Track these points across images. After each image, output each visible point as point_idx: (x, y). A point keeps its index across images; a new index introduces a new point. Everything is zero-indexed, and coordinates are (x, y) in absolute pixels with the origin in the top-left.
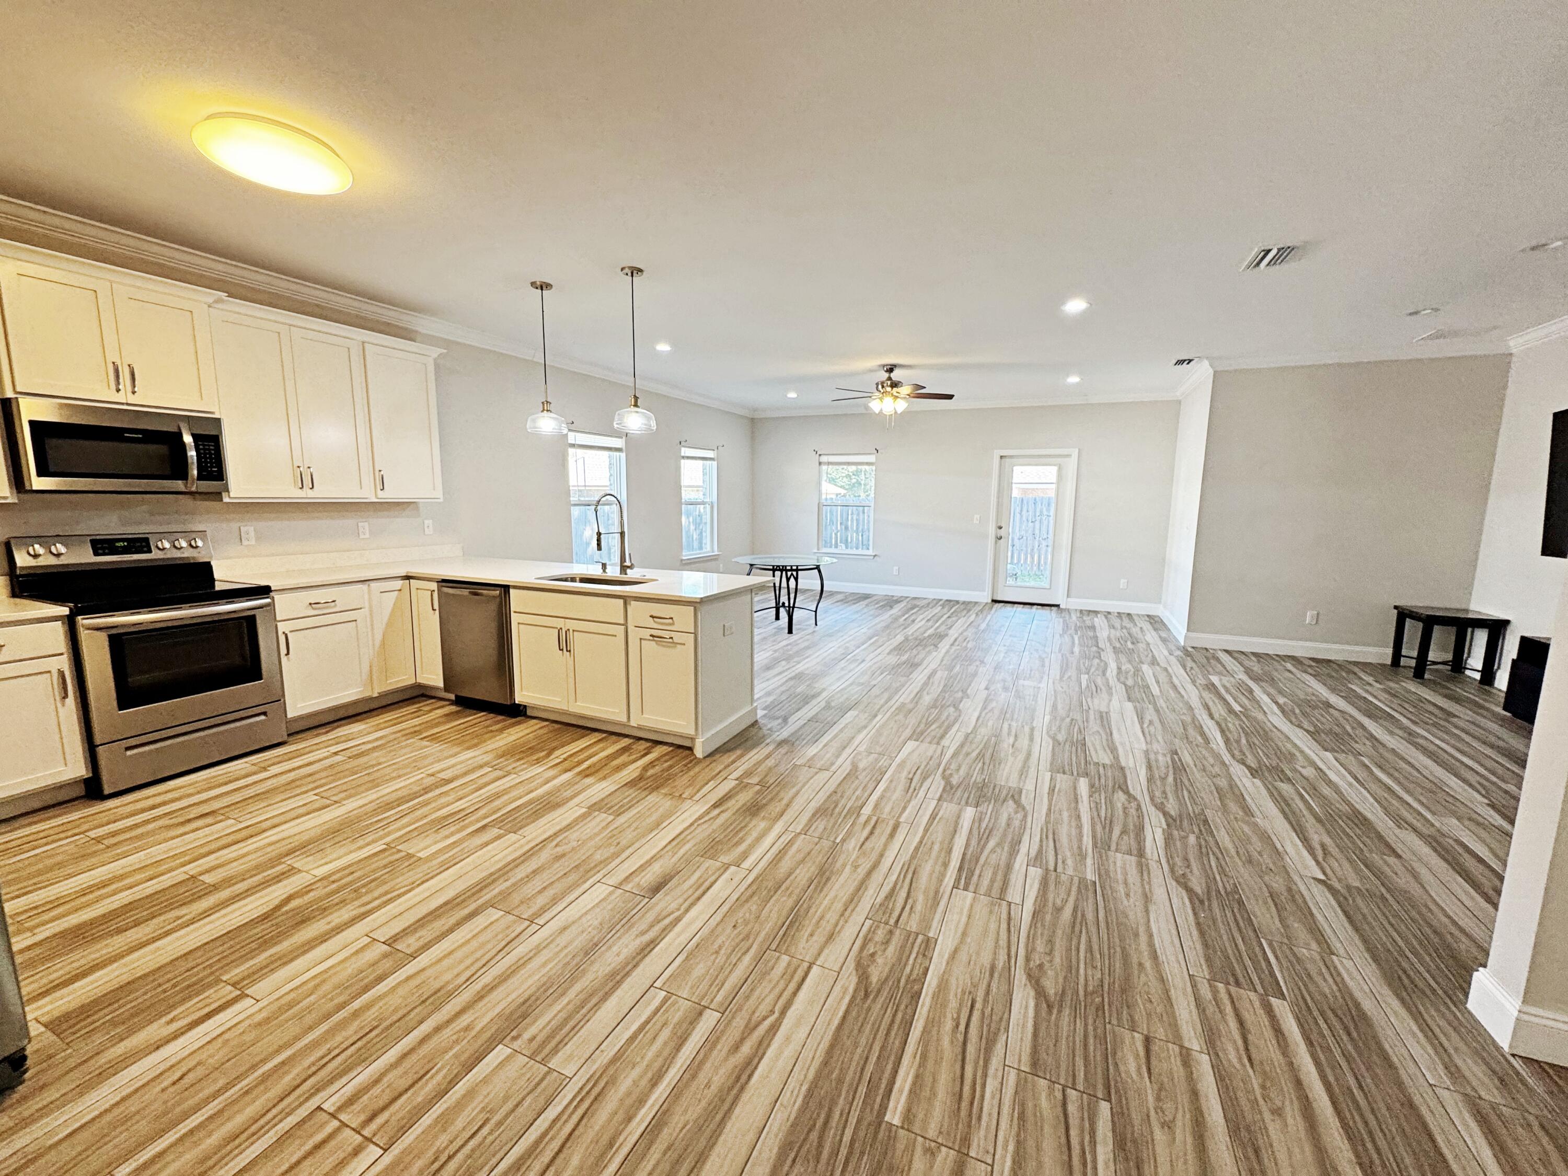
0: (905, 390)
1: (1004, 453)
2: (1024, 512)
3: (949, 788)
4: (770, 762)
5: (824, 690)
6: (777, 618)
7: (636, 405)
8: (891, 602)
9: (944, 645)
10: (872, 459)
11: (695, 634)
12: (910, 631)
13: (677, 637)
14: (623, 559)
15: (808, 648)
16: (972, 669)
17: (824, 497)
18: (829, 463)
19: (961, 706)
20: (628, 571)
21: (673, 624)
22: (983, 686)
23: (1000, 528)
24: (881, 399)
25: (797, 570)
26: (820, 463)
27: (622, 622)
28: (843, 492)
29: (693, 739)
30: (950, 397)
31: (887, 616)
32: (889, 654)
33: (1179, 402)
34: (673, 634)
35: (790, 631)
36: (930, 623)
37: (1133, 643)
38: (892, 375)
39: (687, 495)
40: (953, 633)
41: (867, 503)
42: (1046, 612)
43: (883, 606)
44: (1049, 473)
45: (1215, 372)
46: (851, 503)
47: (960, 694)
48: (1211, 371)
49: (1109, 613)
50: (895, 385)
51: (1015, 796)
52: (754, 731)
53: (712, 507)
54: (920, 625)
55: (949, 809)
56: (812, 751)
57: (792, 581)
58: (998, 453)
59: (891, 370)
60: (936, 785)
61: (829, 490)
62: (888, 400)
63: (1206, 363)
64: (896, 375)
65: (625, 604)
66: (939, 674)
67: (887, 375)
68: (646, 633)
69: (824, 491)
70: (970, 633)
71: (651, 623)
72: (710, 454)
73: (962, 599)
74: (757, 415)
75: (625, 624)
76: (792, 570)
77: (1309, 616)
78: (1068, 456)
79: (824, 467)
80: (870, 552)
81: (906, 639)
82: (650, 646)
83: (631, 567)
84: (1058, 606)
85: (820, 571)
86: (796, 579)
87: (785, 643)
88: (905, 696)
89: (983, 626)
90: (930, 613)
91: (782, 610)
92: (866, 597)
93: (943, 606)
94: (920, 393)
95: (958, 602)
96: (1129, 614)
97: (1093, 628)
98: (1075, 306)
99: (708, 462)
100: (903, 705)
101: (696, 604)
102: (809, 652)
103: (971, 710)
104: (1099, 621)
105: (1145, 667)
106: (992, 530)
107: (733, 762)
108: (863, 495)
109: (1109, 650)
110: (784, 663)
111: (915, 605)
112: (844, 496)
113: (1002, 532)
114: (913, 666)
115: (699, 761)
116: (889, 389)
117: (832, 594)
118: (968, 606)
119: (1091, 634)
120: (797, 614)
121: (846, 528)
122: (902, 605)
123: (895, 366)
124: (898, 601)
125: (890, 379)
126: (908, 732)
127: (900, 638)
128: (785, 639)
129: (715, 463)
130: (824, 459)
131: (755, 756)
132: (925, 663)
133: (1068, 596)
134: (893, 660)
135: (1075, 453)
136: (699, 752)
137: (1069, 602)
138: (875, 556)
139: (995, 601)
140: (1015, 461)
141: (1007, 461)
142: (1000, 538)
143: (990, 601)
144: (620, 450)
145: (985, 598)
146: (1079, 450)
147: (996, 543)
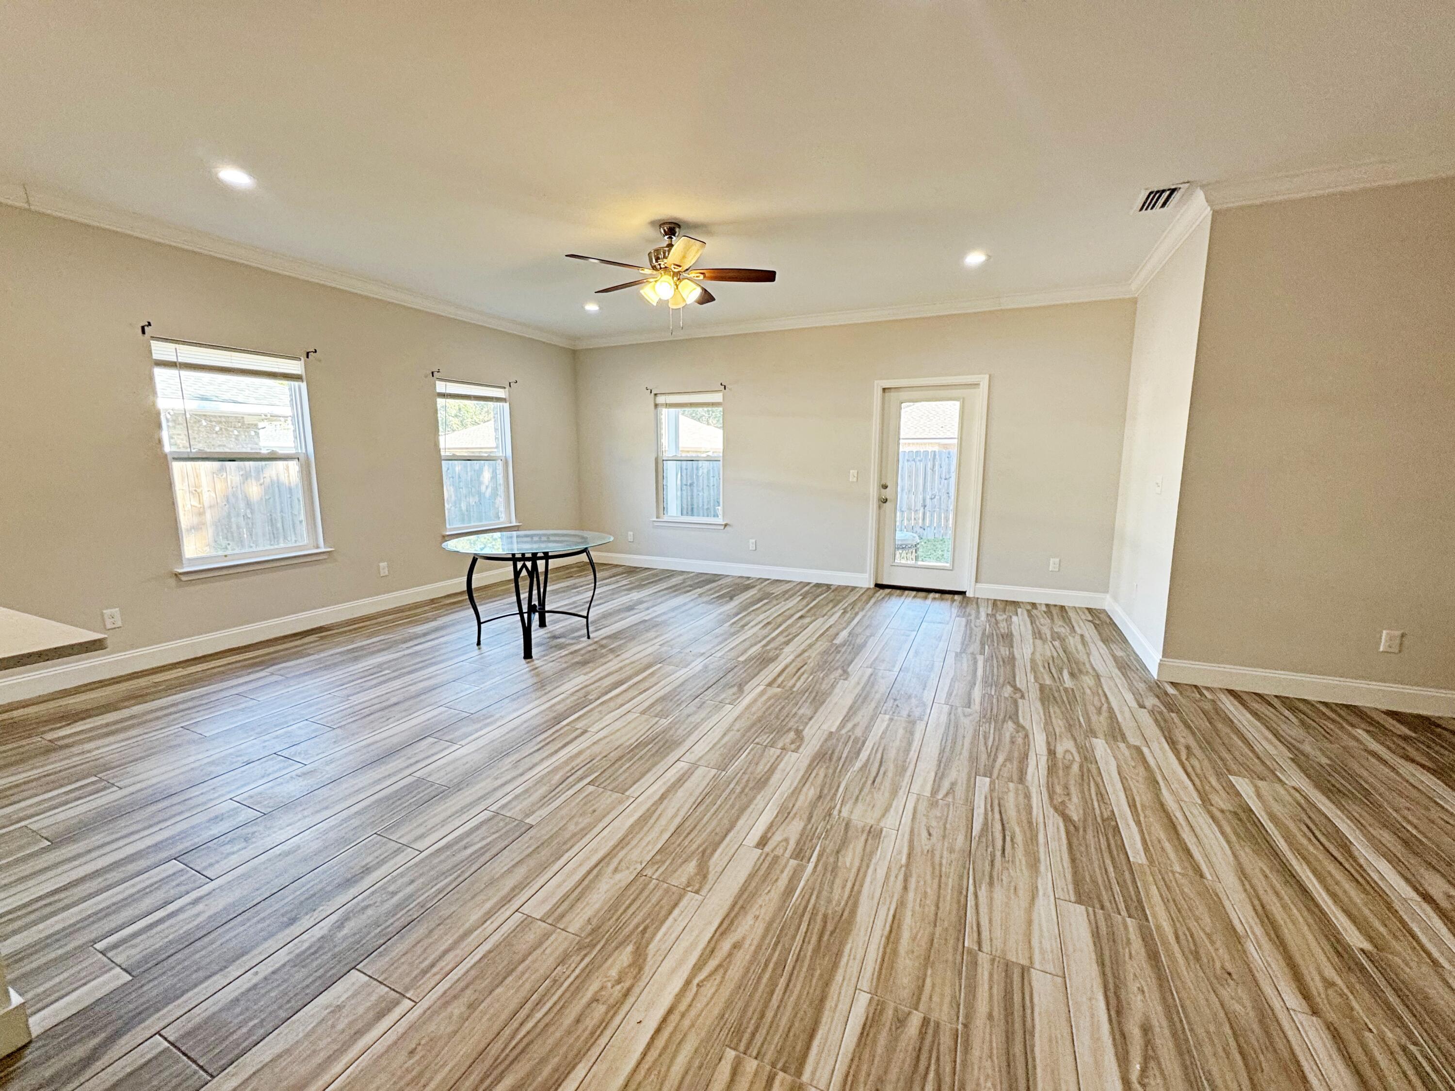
1: (887, 384)
2: (937, 468)
8: (742, 585)
10: (718, 397)
18: (669, 406)
23: (885, 487)
26: (656, 406)
30: (769, 276)
33: (1134, 301)
35: (527, 655)
37: (1072, 675)
44: (949, 411)
45: (1216, 214)
48: (1208, 212)
49: (1034, 605)
53: (506, 462)
58: (878, 385)
59: (672, 229)
63: (1199, 197)
67: (667, 240)
72: (496, 393)
73: (834, 583)
74: (581, 345)
77: (1385, 639)
78: (976, 385)
79: (661, 410)
80: (720, 520)
84: (963, 593)
92: (711, 580)
95: (832, 587)
96: (1062, 608)
97: (1008, 638)
99: (492, 404)
104: (1020, 623)
105: (1100, 747)
106: (873, 491)
109: (1034, 694)
111: (773, 591)
113: (887, 493)
118: (843, 591)
119: (1004, 651)
123: (678, 225)
129: (506, 406)
130: (661, 400)
133: (977, 581)
135: (984, 380)
137: (979, 585)
138: (726, 525)
139: (879, 586)
140: (903, 395)
141: (893, 395)
142: (885, 501)
143: (872, 586)
144: (297, 378)
145: (866, 581)
146: (990, 376)
147: (880, 507)
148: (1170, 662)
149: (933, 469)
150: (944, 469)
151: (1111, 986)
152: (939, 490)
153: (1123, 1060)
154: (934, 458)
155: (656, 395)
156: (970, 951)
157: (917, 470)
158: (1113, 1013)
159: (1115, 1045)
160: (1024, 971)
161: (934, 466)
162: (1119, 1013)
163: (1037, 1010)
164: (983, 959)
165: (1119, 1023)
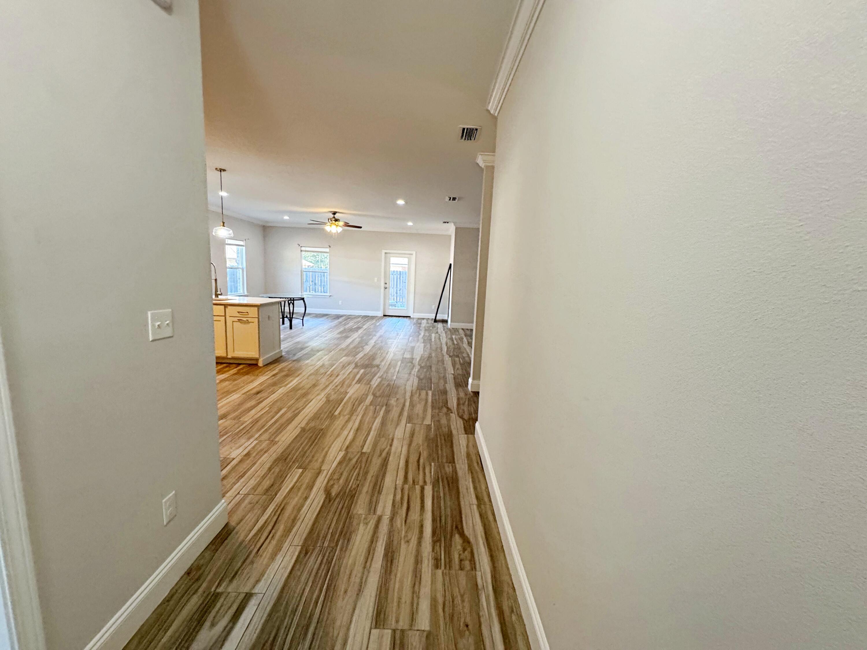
0: (341, 223)
1: (386, 251)
2: (401, 278)
3: (356, 366)
4: (291, 365)
5: (309, 346)
6: (283, 323)
7: (224, 226)
8: (338, 317)
9: (360, 331)
10: (327, 250)
11: (258, 318)
12: (347, 327)
13: (250, 320)
14: (216, 291)
15: (301, 333)
16: (371, 337)
17: (304, 267)
18: (306, 251)
19: (364, 348)
20: (219, 296)
21: (248, 315)
22: (374, 342)
23: (386, 284)
24: (331, 226)
25: (294, 300)
26: (301, 251)
27: (224, 315)
28: (312, 265)
29: (257, 360)
31: (336, 322)
32: (337, 334)
33: (451, 236)
34: (247, 319)
35: (291, 328)
36: (355, 324)
37: (433, 328)
38: (335, 216)
39: (229, 264)
40: (365, 327)
41: (326, 271)
42: (405, 319)
43: (335, 318)
44: (405, 261)
45: (456, 228)
46: (317, 270)
47: (364, 344)
49: (428, 319)
50: (336, 220)
51: (378, 366)
52: (282, 358)
53: (243, 270)
54: (351, 324)
55: (356, 370)
56: (307, 362)
57: (291, 305)
58: (384, 251)
59: (334, 213)
60: (353, 366)
61: (305, 264)
62: (334, 227)
63: (453, 224)
64: (337, 216)
65: (225, 308)
66: (357, 339)
67: (333, 215)
68: (236, 319)
69: (304, 264)
70: (372, 326)
71: (238, 315)
72: (241, 243)
73: (370, 315)
74: (266, 225)
75: (225, 316)
76: (291, 300)
78: (412, 254)
79: (303, 253)
80: (328, 294)
81: (345, 329)
82: (237, 325)
83: (221, 294)
84: (410, 317)
85: (304, 301)
86: (293, 304)
87: (288, 333)
88: (343, 346)
89: (378, 324)
90: (356, 320)
91: (286, 319)
92: (326, 315)
93: (362, 318)
94: (347, 225)
95: (369, 316)
97: (419, 323)
98: (401, 202)
99: (240, 247)
100: (342, 348)
101: (258, 306)
102: (301, 335)
103: (367, 349)
104: (424, 321)
106: (383, 285)
107: (275, 366)
108: (323, 267)
109: (423, 330)
110: (290, 339)
111: (349, 318)
112: (313, 267)
113: (387, 286)
114: (347, 337)
115: (261, 367)
116: (334, 222)
117: (309, 314)
118: (373, 317)
120: (294, 321)
121: (315, 284)
122: (344, 318)
123: (336, 212)
124: (342, 316)
125: (334, 217)
126: (344, 355)
127: (342, 329)
128: (289, 332)
129: (244, 248)
130: (303, 249)
131: (283, 365)
132: (352, 337)
133: (414, 313)
134: (339, 336)
135: (414, 253)
136: (260, 364)
137: (415, 314)
138: (330, 296)
139: (385, 316)
140: (391, 255)
141: (388, 255)
142: (386, 288)
143: (382, 315)
145: (380, 314)
146: (416, 252)
147: (384, 290)
148: (452, 323)
149: (400, 279)
150: (404, 278)
152: (402, 287)
154: (400, 274)
155: (301, 247)
157: (394, 278)
161: (400, 277)
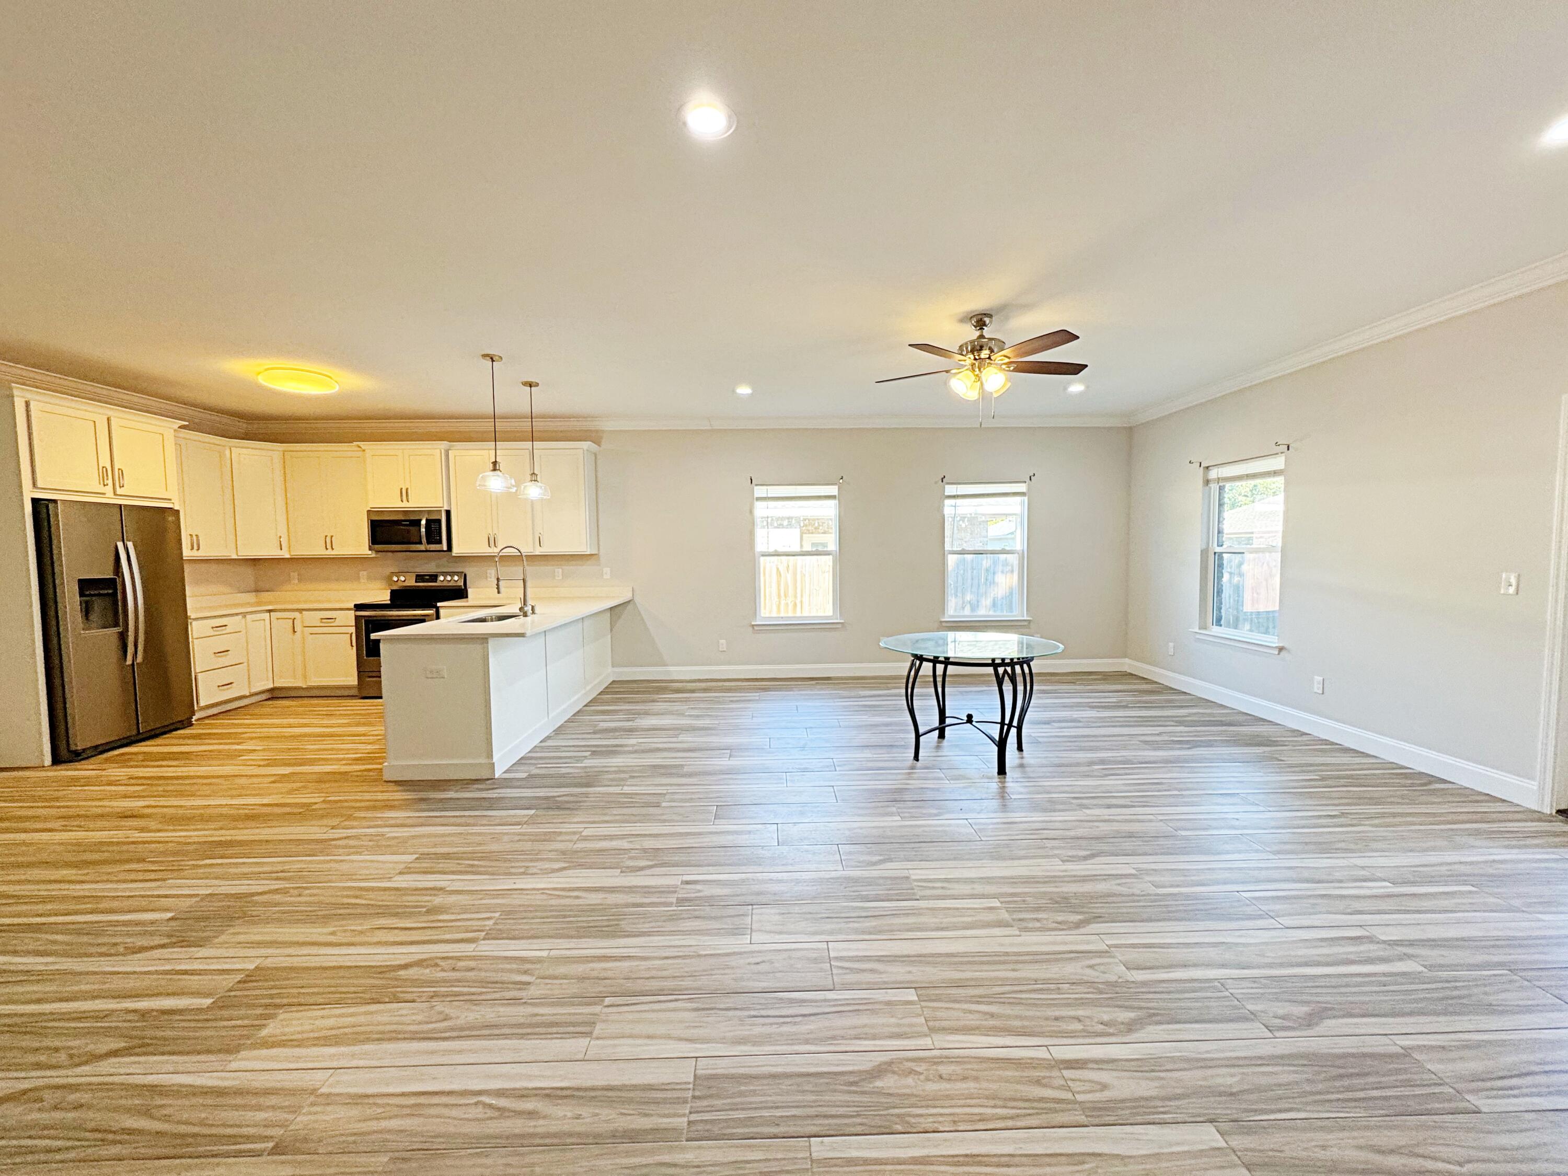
10: (1278, 463)
26: (1207, 482)
53: (1023, 556)
67: (978, 331)
72: (1016, 488)
74: (1136, 421)
130: (1212, 474)
136: (385, 774)
138: (1281, 649)
144: (833, 497)
151: (576, 1093)
153: (500, 1093)
155: (1207, 468)
156: (603, 1001)
158: (547, 1092)
159: (514, 1089)
160: (588, 1034)
162: (548, 1096)
163: (548, 1041)
164: (597, 1009)
165: (536, 1095)
